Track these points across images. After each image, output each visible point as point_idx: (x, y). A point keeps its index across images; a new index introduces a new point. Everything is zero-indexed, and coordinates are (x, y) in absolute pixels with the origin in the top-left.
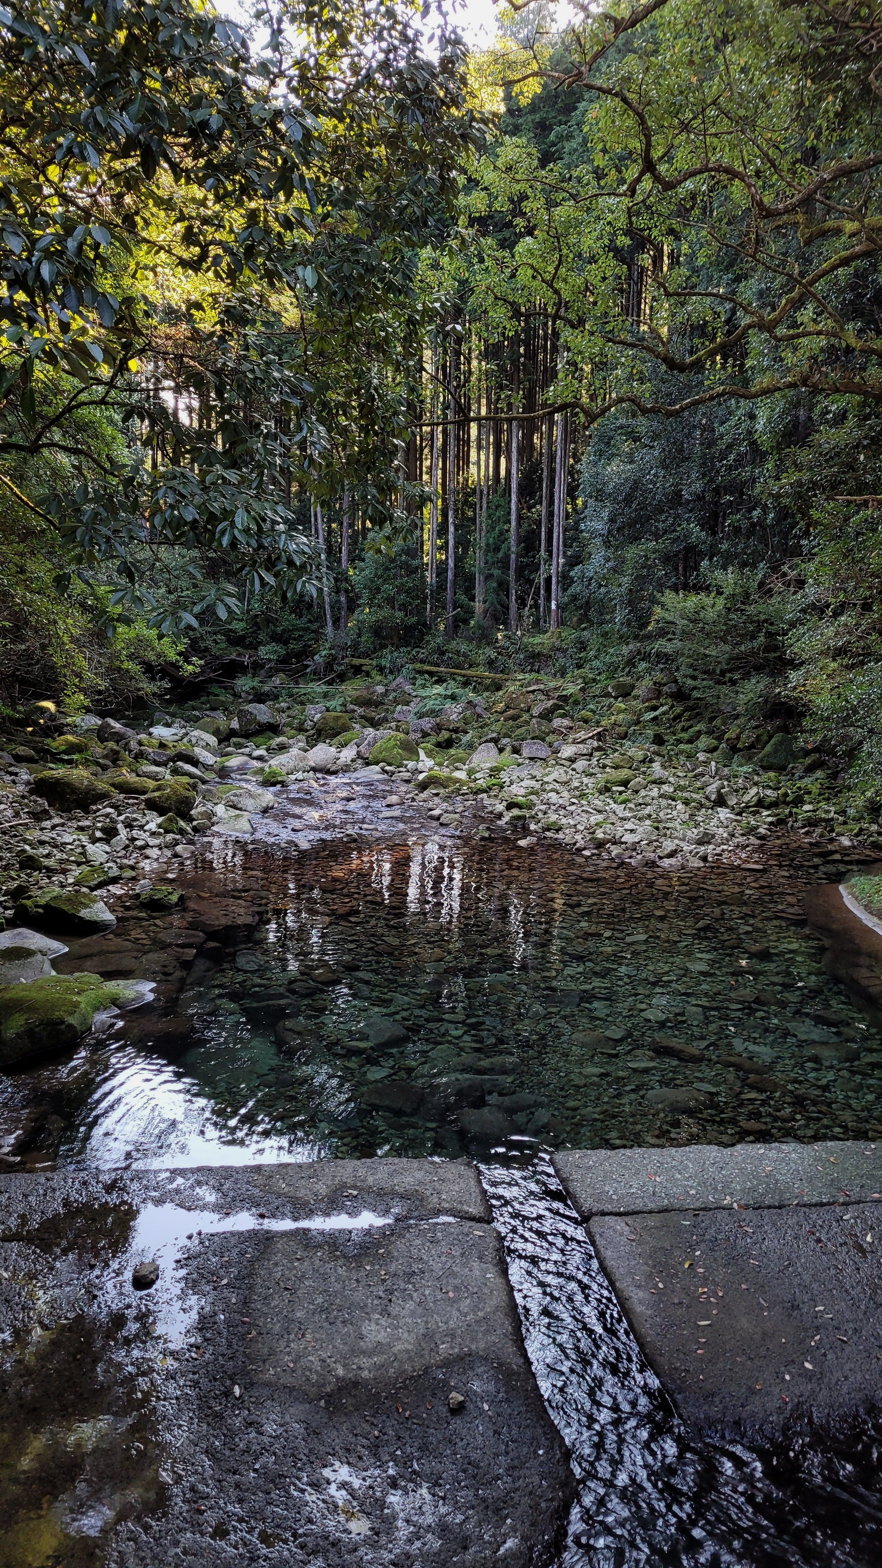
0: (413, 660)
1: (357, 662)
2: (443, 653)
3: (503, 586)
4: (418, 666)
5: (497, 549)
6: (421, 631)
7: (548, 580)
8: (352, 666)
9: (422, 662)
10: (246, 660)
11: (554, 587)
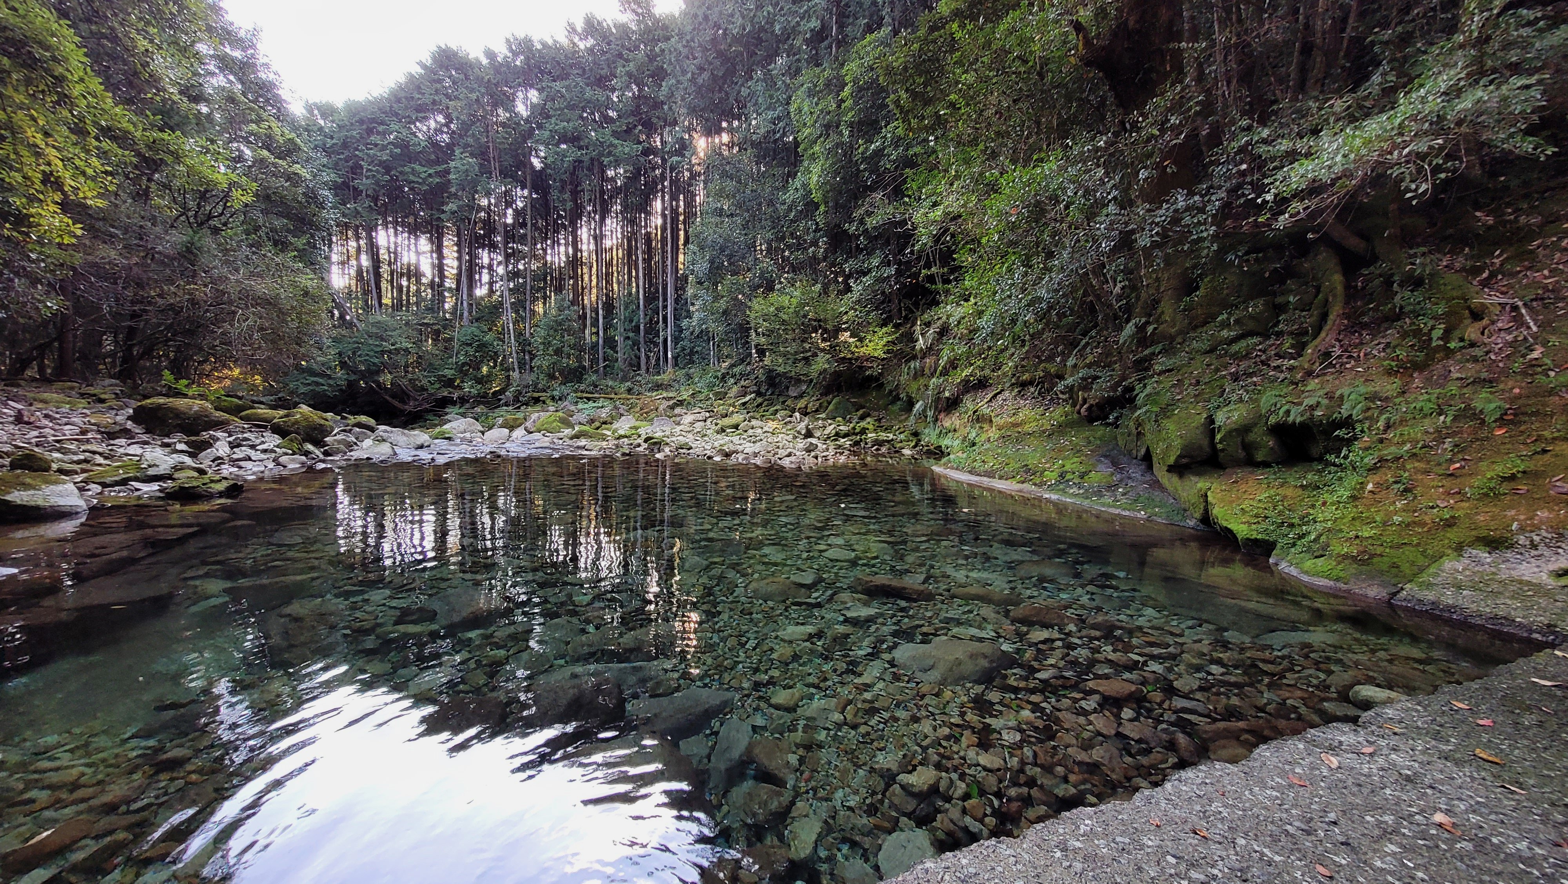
0: (576, 391)
1: (536, 395)
2: (596, 386)
3: (636, 343)
4: (579, 394)
5: (631, 321)
6: (581, 373)
7: (665, 340)
8: (533, 398)
9: (582, 392)
10: (455, 396)
11: (669, 343)
